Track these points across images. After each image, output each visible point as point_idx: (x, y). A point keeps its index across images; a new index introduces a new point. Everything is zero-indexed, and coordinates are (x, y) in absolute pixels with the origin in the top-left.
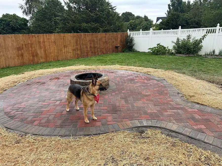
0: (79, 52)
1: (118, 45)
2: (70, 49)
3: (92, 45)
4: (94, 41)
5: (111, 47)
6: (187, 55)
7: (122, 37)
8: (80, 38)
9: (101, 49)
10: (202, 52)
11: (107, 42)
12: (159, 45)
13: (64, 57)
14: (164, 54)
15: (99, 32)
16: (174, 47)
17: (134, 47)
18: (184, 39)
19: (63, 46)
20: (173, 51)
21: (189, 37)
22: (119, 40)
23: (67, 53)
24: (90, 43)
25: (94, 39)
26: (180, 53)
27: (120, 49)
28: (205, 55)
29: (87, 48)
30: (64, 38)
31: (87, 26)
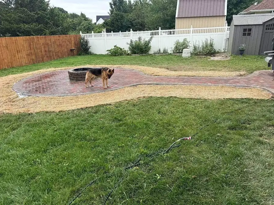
0: (34, 57)
1: (73, 48)
2: (24, 54)
3: (47, 49)
4: (47, 44)
5: (66, 50)
6: (141, 55)
7: (76, 40)
8: (33, 41)
9: (57, 52)
10: (151, 52)
11: (61, 45)
12: (116, 47)
13: (19, 63)
14: (121, 54)
15: (45, 35)
16: (130, 48)
17: (90, 50)
18: (136, 41)
19: (16, 51)
20: (129, 52)
21: (140, 39)
22: (73, 42)
23: (21, 59)
24: (44, 47)
25: (47, 43)
26: (135, 53)
27: (75, 52)
28: (154, 53)
29: (41, 51)
30: (16, 41)
31: (29, 28)
